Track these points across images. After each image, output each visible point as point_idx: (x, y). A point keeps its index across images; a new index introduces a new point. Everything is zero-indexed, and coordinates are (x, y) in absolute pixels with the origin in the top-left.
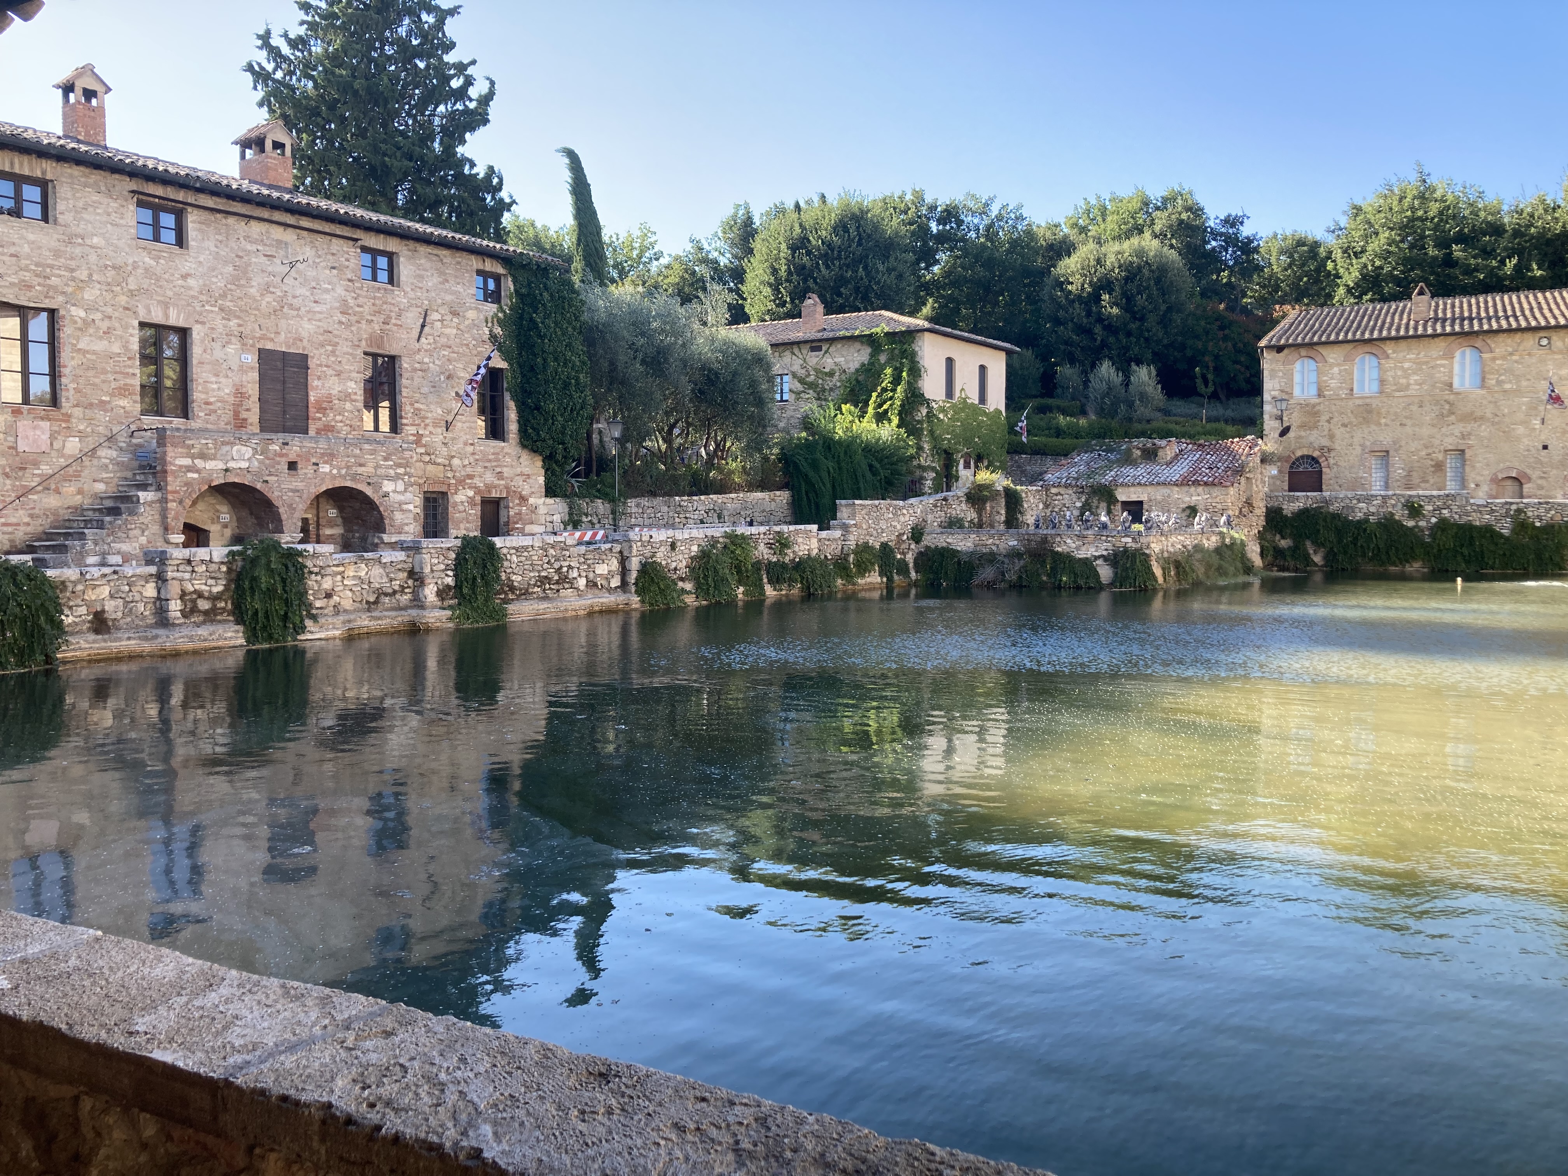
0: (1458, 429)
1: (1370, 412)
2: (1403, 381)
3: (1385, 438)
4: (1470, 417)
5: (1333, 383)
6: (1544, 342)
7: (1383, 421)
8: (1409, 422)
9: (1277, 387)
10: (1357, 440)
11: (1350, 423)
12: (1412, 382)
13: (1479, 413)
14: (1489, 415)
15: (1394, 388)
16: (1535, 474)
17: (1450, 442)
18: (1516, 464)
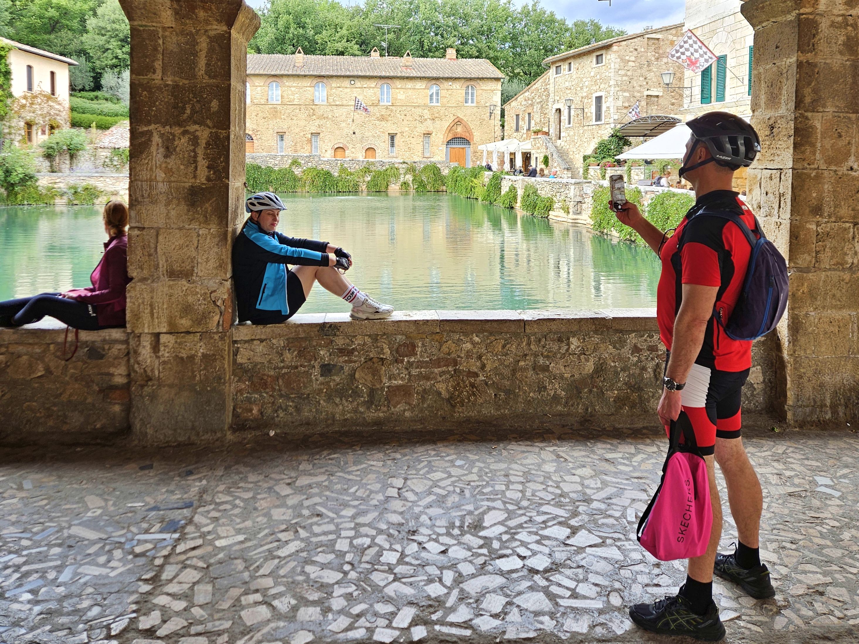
0: (317, 122)
1: (276, 112)
2: (292, 97)
3: (284, 126)
4: (322, 117)
5: (259, 96)
6: (353, 82)
7: (283, 117)
8: (295, 118)
10: (271, 126)
11: (267, 117)
12: (296, 98)
13: (325, 115)
14: (330, 117)
15: (287, 100)
16: (350, 146)
17: (314, 130)
18: (342, 141)
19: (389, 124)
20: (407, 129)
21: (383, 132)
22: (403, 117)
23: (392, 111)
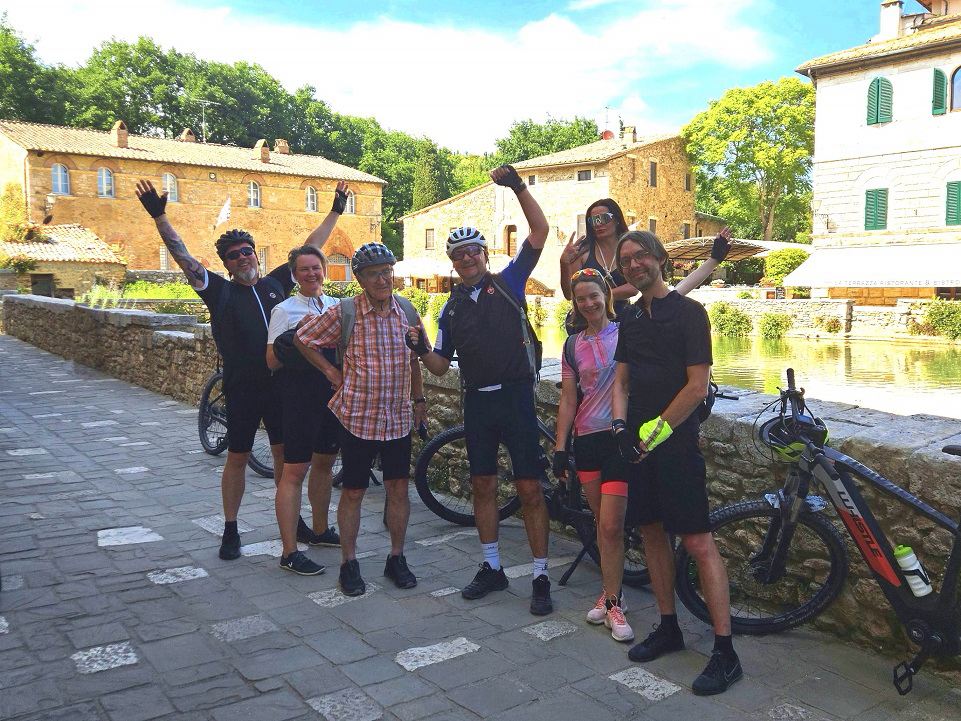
1: (111, 211)
4: (175, 221)
5: (83, 186)
6: (213, 176)
7: (120, 218)
9: (40, 184)
11: (97, 218)
13: (179, 219)
14: (184, 220)
15: (126, 195)
16: (212, 262)
19: (259, 233)
20: (280, 241)
22: (275, 225)
23: (262, 217)
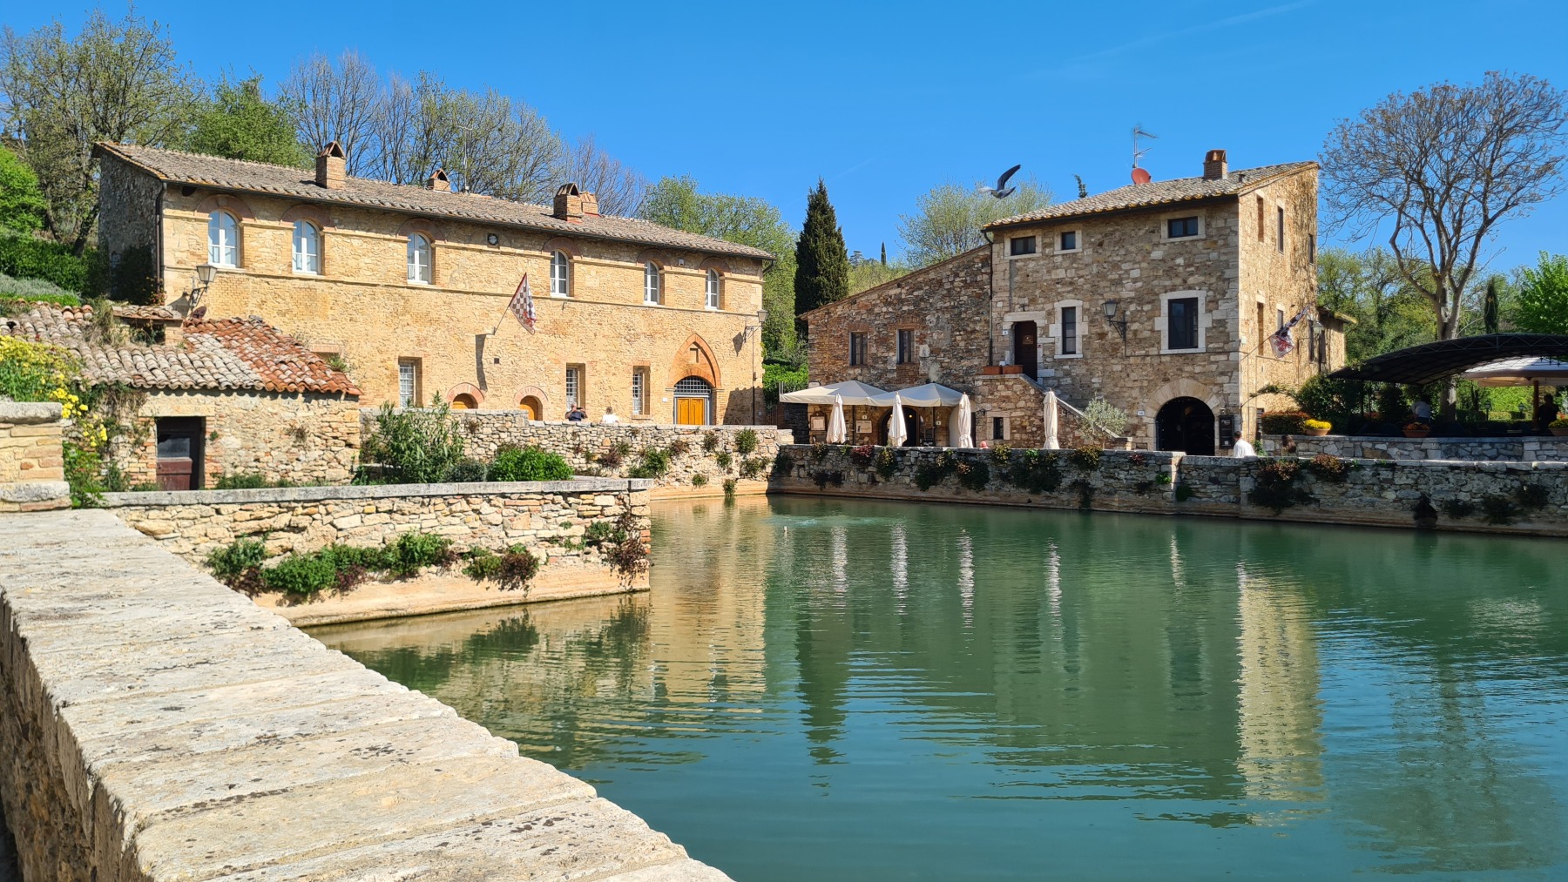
0: (414, 331)
1: (313, 299)
2: (352, 262)
4: (426, 319)
5: (265, 252)
6: (493, 240)
7: (330, 312)
8: (360, 318)
9: (185, 246)
12: (362, 265)
13: (434, 315)
14: (444, 318)
15: (343, 270)
16: (488, 392)
17: (407, 350)
18: (470, 379)
19: (568, 341)
20: (603, 355)
21: (557, 362)
22: (595, 327)
23: (574, 313)
